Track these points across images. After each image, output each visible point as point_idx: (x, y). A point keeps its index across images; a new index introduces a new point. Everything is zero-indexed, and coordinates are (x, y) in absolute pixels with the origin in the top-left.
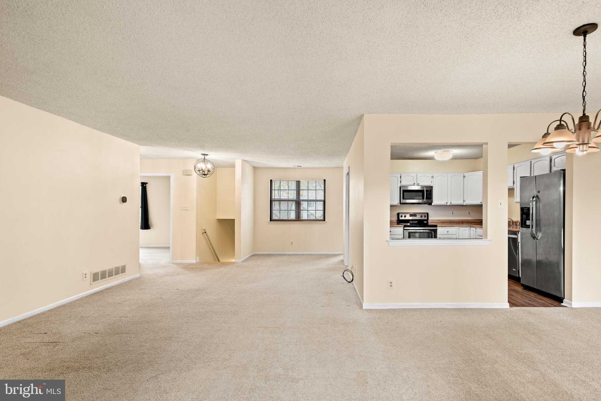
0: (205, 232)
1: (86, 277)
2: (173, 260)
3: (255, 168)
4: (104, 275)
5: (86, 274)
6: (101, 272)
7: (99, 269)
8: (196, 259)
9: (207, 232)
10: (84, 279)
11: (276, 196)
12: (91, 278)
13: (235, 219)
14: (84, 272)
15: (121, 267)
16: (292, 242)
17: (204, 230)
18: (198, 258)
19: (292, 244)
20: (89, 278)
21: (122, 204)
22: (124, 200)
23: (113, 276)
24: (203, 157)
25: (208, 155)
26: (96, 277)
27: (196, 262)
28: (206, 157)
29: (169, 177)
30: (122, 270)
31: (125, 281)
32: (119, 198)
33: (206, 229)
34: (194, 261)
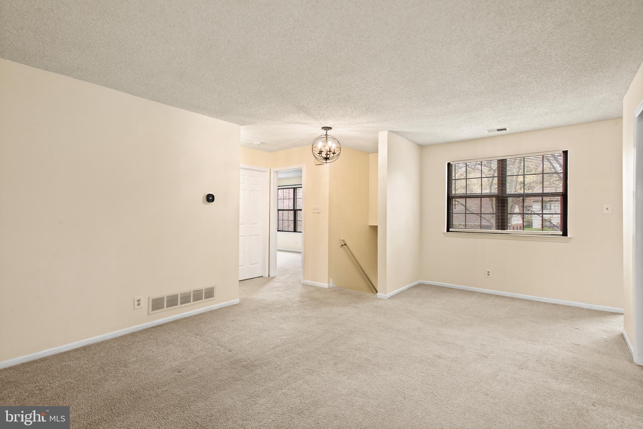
0: (345, 245)
1: (139, 305)
2: (304, 280)
3: (422, 147)
4: (172, 301)
5: (139, 301)
6: (167, 297)
7: (165, 292)
8: (329, 283)
9: (347, 243)
10: (136, 307)
11: (459, 189)
12: (149, 306)
13: (377, 226)
14: (135, 298)
15: (205, 289)
16: (488, 272)
17: (343, 241)
18: (331, 280)
19: (488, 275)
20: (145, 305)
21: (207, 204)
22: (210, 198)
23: (190, 302)
24: (324, 132)
25: (331, 128)
26: (157, 304)
27: (328, 286)
28: (329, 132)
29: (300, 171)
30: (210, 293)
31: (212, 309)
32: (202, 196)
33: (345, 240)
34: (326, 285)
